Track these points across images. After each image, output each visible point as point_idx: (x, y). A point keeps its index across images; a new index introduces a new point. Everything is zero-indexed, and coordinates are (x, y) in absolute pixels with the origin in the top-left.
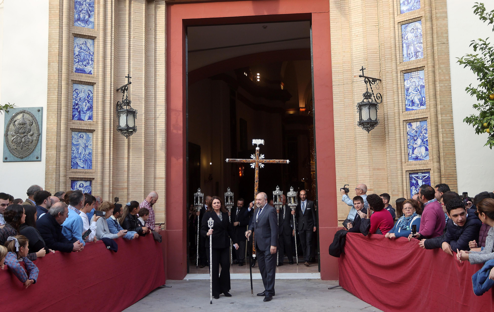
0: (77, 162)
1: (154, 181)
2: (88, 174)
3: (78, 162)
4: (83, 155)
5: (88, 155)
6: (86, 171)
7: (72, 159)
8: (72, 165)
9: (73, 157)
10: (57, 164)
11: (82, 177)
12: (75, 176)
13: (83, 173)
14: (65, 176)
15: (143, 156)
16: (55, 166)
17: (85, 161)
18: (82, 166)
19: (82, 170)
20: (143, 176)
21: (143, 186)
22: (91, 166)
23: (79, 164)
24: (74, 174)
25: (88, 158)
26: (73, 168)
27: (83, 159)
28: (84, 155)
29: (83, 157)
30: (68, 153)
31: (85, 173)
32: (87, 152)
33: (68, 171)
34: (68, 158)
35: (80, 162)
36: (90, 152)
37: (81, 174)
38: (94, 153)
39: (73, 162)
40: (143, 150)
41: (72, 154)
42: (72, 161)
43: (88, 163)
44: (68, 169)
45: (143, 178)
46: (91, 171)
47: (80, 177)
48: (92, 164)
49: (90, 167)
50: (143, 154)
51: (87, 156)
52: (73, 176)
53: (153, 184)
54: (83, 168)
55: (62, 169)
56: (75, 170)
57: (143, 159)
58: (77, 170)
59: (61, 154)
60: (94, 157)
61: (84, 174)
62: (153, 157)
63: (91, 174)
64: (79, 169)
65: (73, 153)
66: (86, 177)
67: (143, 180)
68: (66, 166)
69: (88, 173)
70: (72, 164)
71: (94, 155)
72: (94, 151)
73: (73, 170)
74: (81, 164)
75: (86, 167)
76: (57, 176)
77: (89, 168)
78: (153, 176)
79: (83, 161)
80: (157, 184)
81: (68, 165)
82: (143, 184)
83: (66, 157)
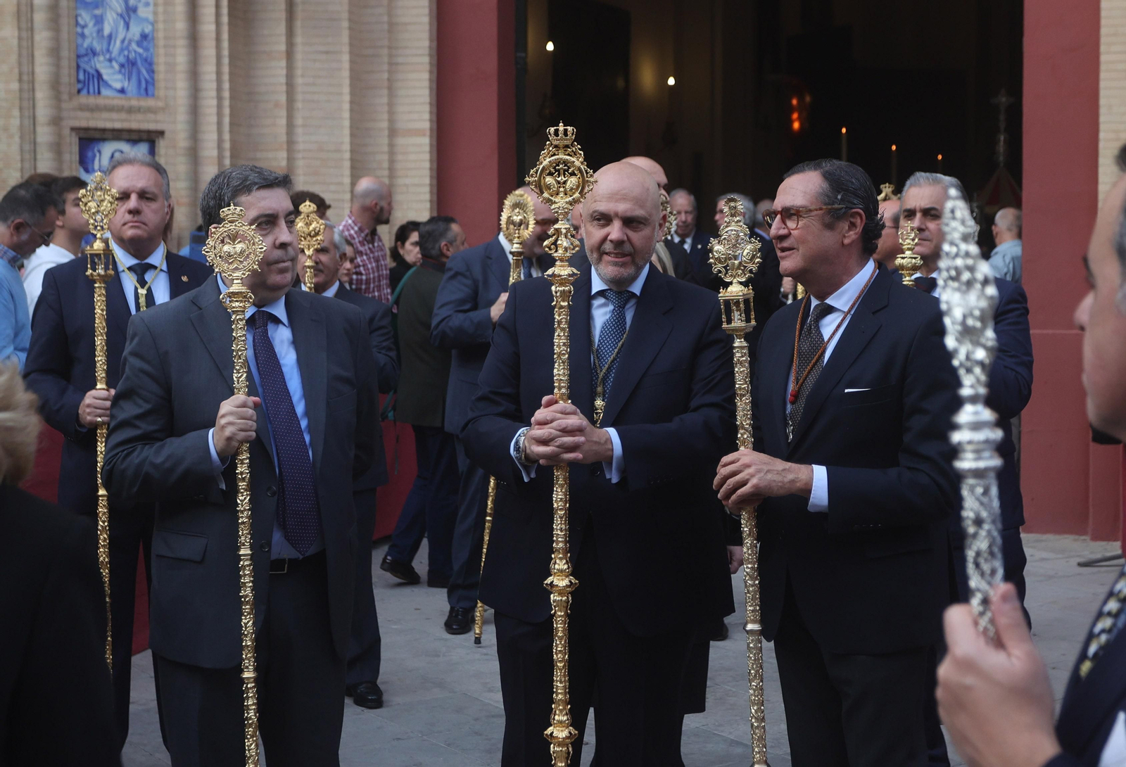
0: (98, 72)
1: (391, 145)
2: (140, 116)
3: (103, 71)
4: (118, 43)
5: (139, 44)
6: (134, 103)
7: (78, 56)
8: (79, 81)
9: (82, 51)
10: (25, 78)
11: (118, 125)
12: (92, 124)
13: (120, 109)
14: (56, 121)
15: (346, 49)
16: (15, 86)
17: (129, 66)
18: (118, 86)
19: (119, 101)
20: (347, 123)
21: (347, 164)
22: (150, 88)
23: (105, 77)
24: (87, 114)
25: (140, 54)
26: (85, 92)
27: (122, 59)
28: (123, 41)
29: (122, 50)
30: (64, 35)
31: (130, 110)
32: (135, 31)
33: (64, 105)
34: (65, 53)
35: (110, 71)
36: (147, 31)
37: (114, 115)
38: (160, 35)
39: (85, 71)
40: (345, 24)
41: (80, 40)
42: (78, 67)
43: (139, 73)
44: (65, 97)
45: (347, 132)
46: (150, 102)
47: (109, 125)
48: (153, 79)
49: (147, 88)
50: (345, 38)
51: (134, 46)
52: (83, 124)
53: (386, 157)
54: (122, 91)
55: (42, 95)
56: (92, 100)
57: (346, 58)
58: (100, 101)
59: (38, 37)
60: (161, 51)
61: (123, 115)
62: (385, 51)
63: (151, 116)
64: (108, 97)
65: (83, 36)
66: (134, 126)
67: (347, 139)
68: (55, 85)
69: (139, 110)
70: (81, 77)
71: (161, 43)
72: (161, 26)
73: (84, 99)
74: (113, 77)
75: (131, 87)
76: (26, 122)
77: (143, 91)
78: (385, 125)
79: (122, 66)
80: (399, 157)
81: (65, 79)
82: (347, 155)
83: (55, 52)
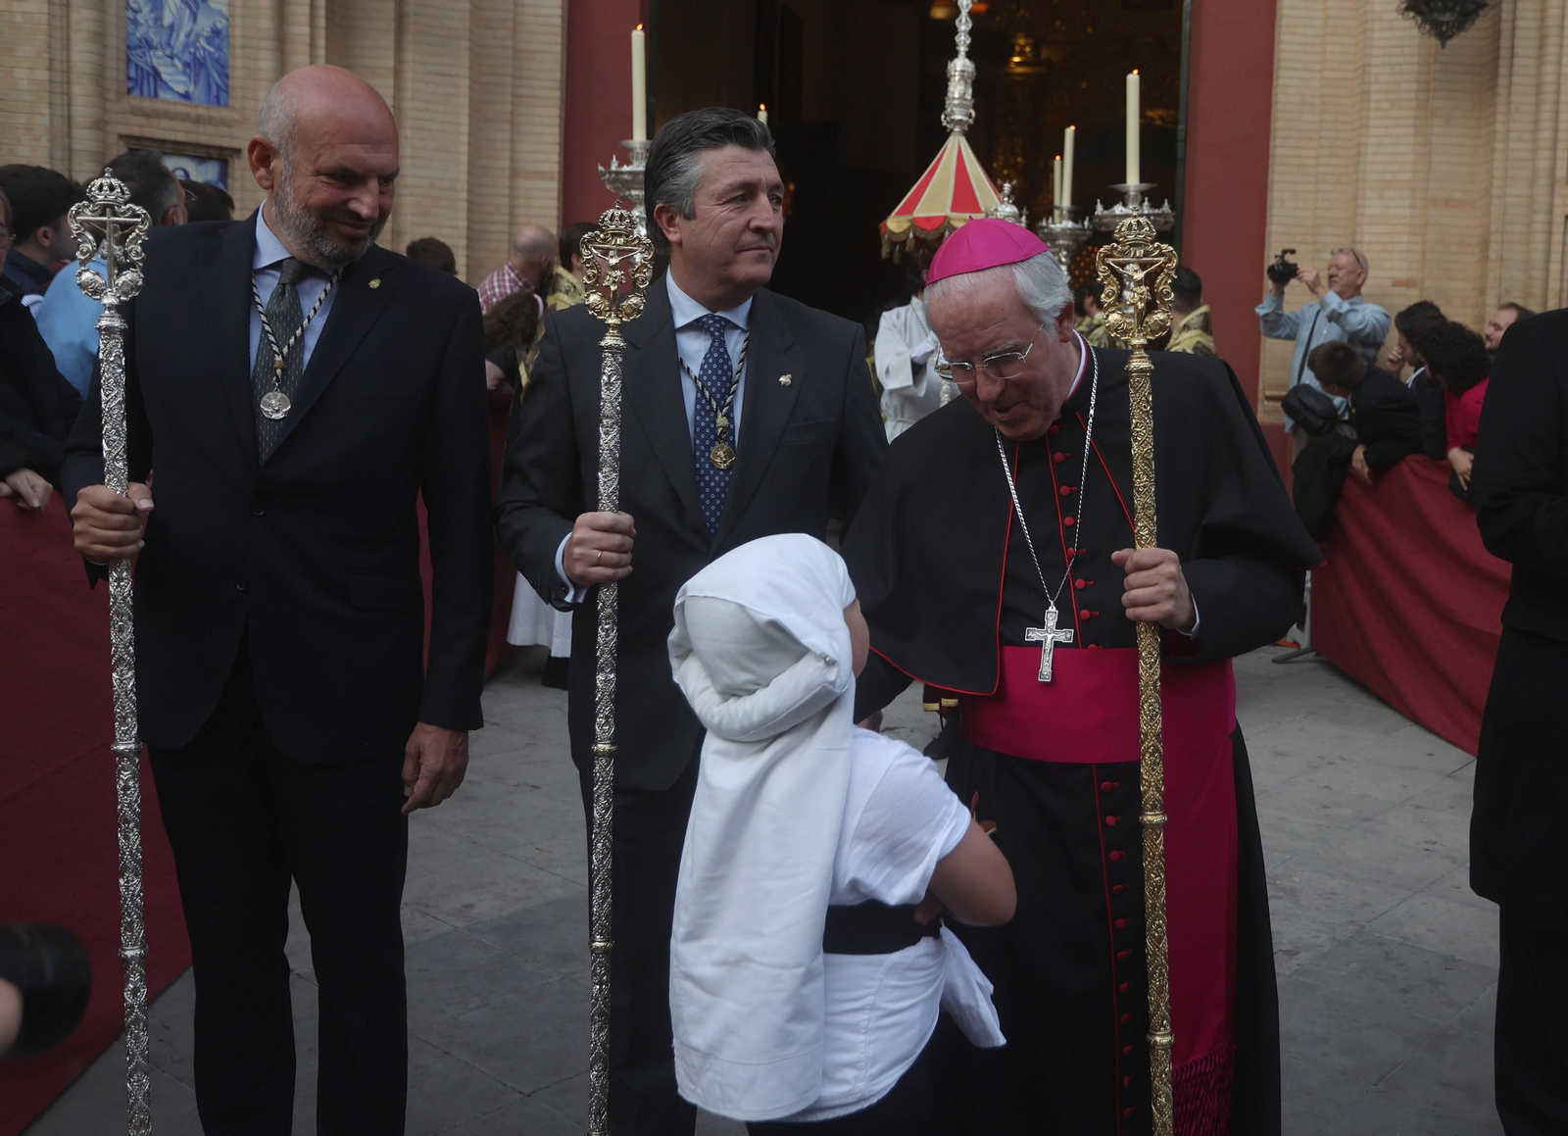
0: (154, 69)
1: (512, 188)
2: (210, 129)
3: (161, 69)
4: (182, 37)
5: (209, 41)
6: (202, 111)
7: (129, 48)
8: (129, 79)
9: (135, 42)
10: (57, 66)
11: (181, 137)
12: (147, 133)
13: (185, 118)
14: (100, 125)
15: (466, 72)
16: (43, 75)
17: (195, 66)
18: (181, 89)
19: (183, 108)
20: (464, 158)
21: (464, 205)
22: (223, 96)
23: (164, 77)
24: (141, 120)
25: (210, 52)
26: (137, 92)
27: (187, 57)
28: (188, 36)
29: (186, 46)
30: (112, 19)
31: (198, 120)
32: (204, 24)
33: (110, 106)
34: (112, 41)
35: (171, 70)
36: (219, 26)
37: (176, 125)
38: (238, 32)
39: (137, 66)
40: (466, 44)
41: (131, 28)
42: (129, 60)
43: (209, 75)
44: (112, 96)
45: (464, 168)
46: (224, 113)
47: (170, 136)
48: (227, 85)
49: (220, 94)
50: (464, 59)
51: (203, 42)
52: (135, 131)
53: (506, 201)
54: (186, 96)
55: (82, 91)
56: (147, 104)
57: (465, 83)
58: (158, 105)
59: (75, 16)
60: (239, 52)
61: (189, 126)
62: (509, 80)
63: (224, 130)
64: (167, 102)
65: (135, 22)
66: (203, 139)
67: (464, 177)
68: (99, 79)
69: (209, 121)
70: (133, 73)
71: (239, 42)
72: (238, 21)
73: (135, 100)
74: (175, 78)
75: (198, 92)
76: (58, 122)
77: (213, 100)
78: (506, 164)
79: (187, 65)
80: (521, 202)
81: (112, 74)
82: (464, 195)
83: (99, 37)
